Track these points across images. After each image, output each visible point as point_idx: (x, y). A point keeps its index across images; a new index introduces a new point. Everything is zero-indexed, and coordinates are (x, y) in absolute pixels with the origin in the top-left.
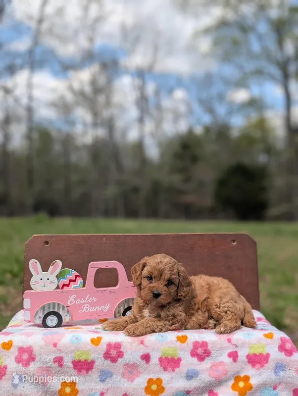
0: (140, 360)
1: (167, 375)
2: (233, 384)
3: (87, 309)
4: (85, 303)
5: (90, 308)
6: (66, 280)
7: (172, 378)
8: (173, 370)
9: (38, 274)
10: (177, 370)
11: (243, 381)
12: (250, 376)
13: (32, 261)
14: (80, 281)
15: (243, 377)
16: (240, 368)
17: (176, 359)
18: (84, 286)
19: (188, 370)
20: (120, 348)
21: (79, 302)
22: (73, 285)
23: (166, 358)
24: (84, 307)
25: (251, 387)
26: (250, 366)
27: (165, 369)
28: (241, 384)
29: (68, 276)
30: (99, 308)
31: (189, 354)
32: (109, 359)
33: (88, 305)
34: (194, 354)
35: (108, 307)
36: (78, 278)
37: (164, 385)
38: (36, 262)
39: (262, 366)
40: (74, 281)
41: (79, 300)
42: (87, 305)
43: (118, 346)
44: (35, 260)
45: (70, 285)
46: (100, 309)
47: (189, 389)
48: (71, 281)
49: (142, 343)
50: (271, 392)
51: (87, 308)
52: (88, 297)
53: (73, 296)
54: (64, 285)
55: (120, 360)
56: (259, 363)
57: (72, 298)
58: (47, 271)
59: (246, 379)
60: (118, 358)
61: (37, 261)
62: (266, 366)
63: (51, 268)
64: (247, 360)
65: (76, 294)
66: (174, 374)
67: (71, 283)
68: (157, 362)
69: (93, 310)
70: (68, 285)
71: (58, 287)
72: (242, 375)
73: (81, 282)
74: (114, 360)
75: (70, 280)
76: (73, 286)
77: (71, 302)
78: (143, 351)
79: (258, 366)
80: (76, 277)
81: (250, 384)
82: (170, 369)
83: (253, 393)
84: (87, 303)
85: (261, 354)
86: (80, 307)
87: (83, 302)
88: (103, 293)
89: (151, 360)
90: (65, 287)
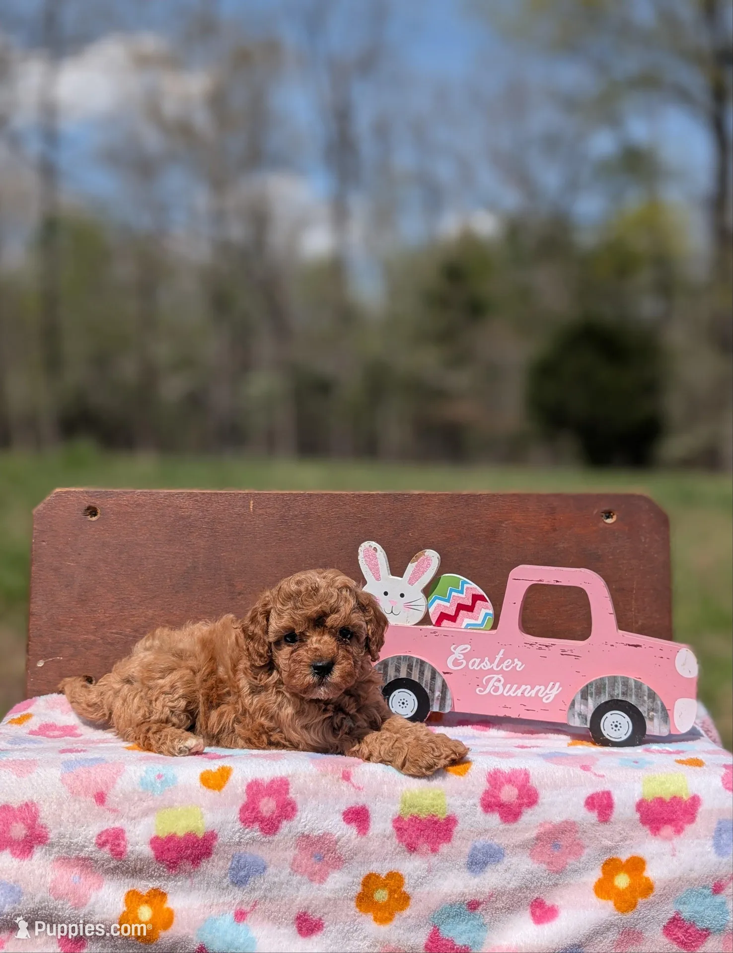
0: (343, 824)
1: (417, 863)
2: (600, 881)
3: (496, 689)
4: (491, 671)
5: (504, 686)
6: (448, 604)
7: (429, 871)
8: (434, 850)
9: (378, 579)
10: (444, 848)
11: (628, 872)
12: (646, 857)
13: (365, 545)
14: (485, 610)
15: (628, 861)
16: (618, 838)
17: (442, 821)
18: (494, 626)
19: (475, 848)
20: (287, 792)
21: (475, 664)
22: (465, 620)
23: (415, 819)
24: (488, 681)
25: (648, 888)
26: (645, 830)
27: (412, 848)
28: (622, 881)
29: (453, 593)
30: (529, 692)
31: (479, 805)
32: (256, 826)
33: (500, 676)
34: (490, 804)
35: (555, 692)
36: (478, 602)
37: (407, 889)
38: (375, 549)
39: (679, 831)
40: (470, 609)
41: (478, 661)
42: (496, 677)
43: (279, 788)
44: (374, 544)
45: (459, 619)
46: (533, 693)
47: (477, 898)
48: (460, 607)
49: (346, 777)
50: (708, 900)
51: (497, 684)
52: (500, 655)
53: (463, 647)
54: (443, 617)
55: (285, 826)
56: (669, 821)
57: (458, 652)
58: (401, 575)
59: (636, 865)
60: (279, 822)
61: (379, 547)
62: (689, 829)
63: (411, 567)
64: (638, 816)
65: (470, 643)
66: (434, 859)
67: (462, 612)
68: (389, 828)
69: (513, 692)
70: (453, 619)
71: (426, 620)
72: (624, 856)
73: (487, 614)
74: (270, 826)
75: (459, 604)
76: (467, 621)
77: (456, 663)
78: (349, 799)
79: (667, 830)
80: (476, 598)
81: (647, 879)
82: (425, 847)
83: (653, 904)
84: (497, 673)
85: (676, 800)
86: (478, 678)
87: (488, 667)
88: (542, 653)
89: (371, 824)
90: (445, 623)
